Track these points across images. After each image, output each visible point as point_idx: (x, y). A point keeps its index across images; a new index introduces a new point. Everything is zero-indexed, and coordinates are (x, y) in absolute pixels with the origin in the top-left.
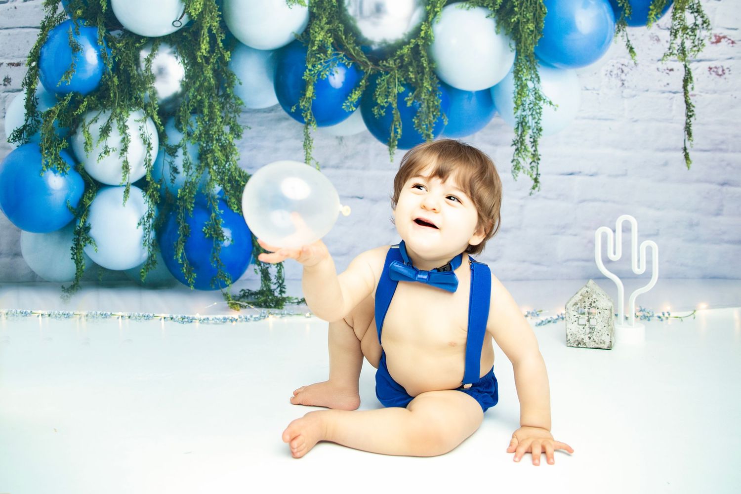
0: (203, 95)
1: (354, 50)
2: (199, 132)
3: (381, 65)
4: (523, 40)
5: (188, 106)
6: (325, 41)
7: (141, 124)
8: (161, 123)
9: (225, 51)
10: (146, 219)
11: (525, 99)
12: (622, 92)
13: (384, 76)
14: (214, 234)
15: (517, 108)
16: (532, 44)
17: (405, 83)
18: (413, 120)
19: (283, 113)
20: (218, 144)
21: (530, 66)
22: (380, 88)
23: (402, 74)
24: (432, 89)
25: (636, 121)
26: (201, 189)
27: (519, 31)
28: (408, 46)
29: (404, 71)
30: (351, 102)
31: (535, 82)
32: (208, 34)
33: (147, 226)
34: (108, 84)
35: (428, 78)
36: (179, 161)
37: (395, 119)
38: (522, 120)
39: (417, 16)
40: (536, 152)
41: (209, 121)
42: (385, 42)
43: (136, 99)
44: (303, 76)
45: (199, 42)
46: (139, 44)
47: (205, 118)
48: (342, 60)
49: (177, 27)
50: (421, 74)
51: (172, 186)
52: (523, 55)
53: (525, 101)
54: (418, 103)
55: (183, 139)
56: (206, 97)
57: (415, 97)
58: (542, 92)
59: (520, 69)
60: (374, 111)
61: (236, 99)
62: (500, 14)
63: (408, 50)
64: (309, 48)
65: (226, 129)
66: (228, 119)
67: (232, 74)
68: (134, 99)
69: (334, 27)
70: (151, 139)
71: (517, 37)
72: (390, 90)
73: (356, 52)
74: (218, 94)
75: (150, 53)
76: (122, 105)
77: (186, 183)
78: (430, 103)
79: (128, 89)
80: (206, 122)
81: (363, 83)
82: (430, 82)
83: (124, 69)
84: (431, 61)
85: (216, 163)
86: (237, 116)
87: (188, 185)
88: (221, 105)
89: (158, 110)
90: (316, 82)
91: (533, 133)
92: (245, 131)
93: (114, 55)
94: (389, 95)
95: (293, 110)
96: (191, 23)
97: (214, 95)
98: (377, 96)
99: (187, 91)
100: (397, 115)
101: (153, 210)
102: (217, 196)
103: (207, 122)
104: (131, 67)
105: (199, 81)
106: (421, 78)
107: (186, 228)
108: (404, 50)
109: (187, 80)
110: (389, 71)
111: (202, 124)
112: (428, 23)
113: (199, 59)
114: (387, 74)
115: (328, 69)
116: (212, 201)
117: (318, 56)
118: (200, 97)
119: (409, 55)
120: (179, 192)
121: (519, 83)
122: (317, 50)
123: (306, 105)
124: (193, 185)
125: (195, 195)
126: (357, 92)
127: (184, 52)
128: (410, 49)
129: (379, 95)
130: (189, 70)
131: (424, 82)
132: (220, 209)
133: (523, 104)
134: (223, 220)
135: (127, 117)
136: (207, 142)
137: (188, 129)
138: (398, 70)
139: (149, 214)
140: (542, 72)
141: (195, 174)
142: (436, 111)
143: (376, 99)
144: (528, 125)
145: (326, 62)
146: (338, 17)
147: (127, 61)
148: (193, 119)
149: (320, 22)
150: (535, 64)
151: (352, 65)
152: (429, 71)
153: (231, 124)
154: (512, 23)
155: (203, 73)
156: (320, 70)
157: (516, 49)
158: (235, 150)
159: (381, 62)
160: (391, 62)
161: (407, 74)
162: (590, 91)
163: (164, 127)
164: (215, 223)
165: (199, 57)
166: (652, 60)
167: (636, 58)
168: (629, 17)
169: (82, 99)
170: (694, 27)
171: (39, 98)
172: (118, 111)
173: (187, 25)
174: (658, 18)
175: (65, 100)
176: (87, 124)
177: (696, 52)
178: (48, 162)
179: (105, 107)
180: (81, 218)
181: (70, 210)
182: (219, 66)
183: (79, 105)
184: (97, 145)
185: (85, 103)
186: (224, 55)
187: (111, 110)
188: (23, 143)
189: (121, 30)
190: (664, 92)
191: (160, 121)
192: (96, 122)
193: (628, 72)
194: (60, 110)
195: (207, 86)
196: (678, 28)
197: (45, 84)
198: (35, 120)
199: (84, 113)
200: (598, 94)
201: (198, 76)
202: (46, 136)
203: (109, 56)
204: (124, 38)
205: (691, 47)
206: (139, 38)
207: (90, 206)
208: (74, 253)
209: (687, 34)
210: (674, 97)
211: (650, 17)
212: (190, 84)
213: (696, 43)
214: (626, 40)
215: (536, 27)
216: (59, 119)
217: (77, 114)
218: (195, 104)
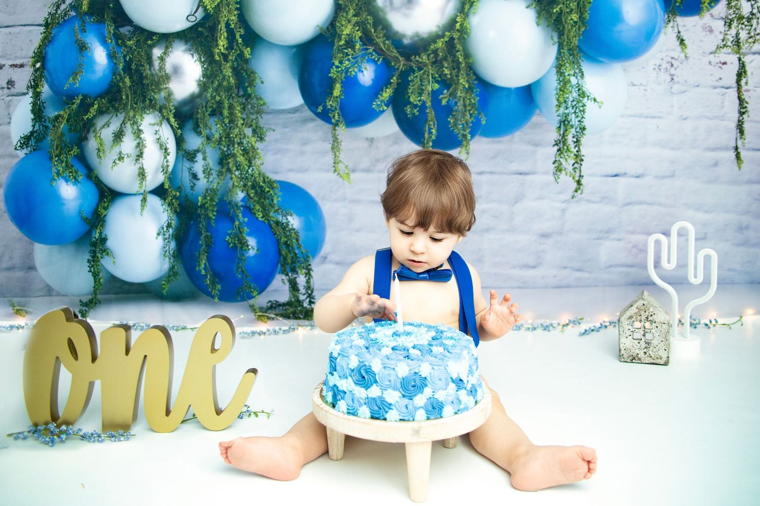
0: (222, 95)
1: (384, 44)
2: (219, 135)
3: (413, 60)
4: (566, 31)
5: (206, 107)
6: (352, 35)
7: (157, 128)
8: (177, 126)
9: (245, 48)
10: (165, 229)
11: (567, 96)
12: (671, 88)
13: (417, 73)
14: (238, 244)
15: (559, 106)
16: (575, 36)
17: (440, 79)
18: (449, 119)
19: (309, 113)
20: (239, 148)
21: (573, 60)
22: (413, 86)
23: (435, 70)
24: (469, 86)
25: (685, 119)
26: (223, 195)
27: (562, 22)
28: (442, 40)
29: (438, 66)
30: (382, 101)
31: (579, 78)
32: (225, 30)
33: (167, 236)
34: (119, 86)
35: (465, 74)
36: (199, 167)
37: (429, 119)
38: (564, 118)
39: (451, 7)
40: (579, 153)
41: (229, 123)
42: (417, 35)
43: (151, 101)
44: (330, 73)
45: (217, 37)
46: (152, 41)
47: (225, 120)
48: (372, 56)
49: (192, 22)
50: (456, 70)
51: (192, 194)
52: (566, 48)
53: (568, 98)
54: (454, 101)
55: (202, 143)
56: (225, 98)
57: (450, 95)
58: (586, 88)
59: (563, 63)
60: (407, 110)
61: (257, 99)
62: (541, 4)
63: (443, 44)
64: (336, 43)
65: (248, 132)
66: (250, 120)
67: (252, 73)
68: (148, 101)
69: (363, 19)
70: (168, 143)
71: (559, 29)
72: (423, 87)
73: (386, 46)
74: (238, 94)
75: (163, 52)
76: (135, 108)
77: (207, 190)
78: (466, 101)
79: (141, 91)
80: (226, 125)
81: (394, 80)
82: (466, 79)
83: (136, 68)
84: (467, 56)
85: (239, 168)
86: (259, 117)
87: (210, 192)
88: (242, 106)
89: (174, 112)
90: (344, 80)
91: (576, 132)
92: (268, 133)
93: (125, 53)
94: (423, 93)
95: (320, 110)
96: (207, 17)
97: (234, 95)
98: (410, 95)
99: (204, 91)
100: (431, 114)
101: (173, 220)
102: (240, 204)
103: (228, 125)
104: (143, 66)
105: (218, 80)
106: (456, 74)
107: (208, 238)
108: (438, 44)
110: (422, 67)
111: (222, 126)
112: (464, 14)
113: (217, 56)
114: (420, 71)
115: (356, 65)
116: (235, 208)
117: (346, 51)
118: (219, 98)
119: (444, 50)
120: (200, 200)
121: (561, 79)
122: (344, 45)
123: (334, 105)
124: (214, 191)
125: (216, 202)
126: (388, 90)
127: (200, 49)
128: (444, 43)
129: (412, 92)
130: (206, 69)
131: (460, 78)
132: (244, 217)
133: (565, 102)
134: (248, 228)
135: (141, 120)
136: (228, 146)
137: (208, 132)
138: (432, 66)
139: (168, 224)
140: (586, 67)
141: (216, 181)
142: (473, 110)
143: (409, 97)
144: (571, 123)
145: (354, 58)
146: (366, 9)
147: (139, 60)
148: (212, 121)
149: (347, 15)
150: (579, 58)
151: (382, 60)
152: (465, 66)
153: (254, 126)
154: (554, 13)
155: (221, 72)
156: (348, 66)
157: (559, 42)
158: (257, 154)
159: (413, 57)
160: (424, 57)
161: (441, 70)
162: (637, 87)
163: (181, 131)
164: (239, 232)
165: (216, 54)
166: (704, 52)
167: (687, 51)
168: (680, 6)
169: (92, 102)
170: (751, 16)
171: (45, 102)
172: (131, 114)
173: (202, 19)
174: (712, 7)
175: (73, 103)
176: (98, 129)
177: (752, 44)
178: (59, 171)
179: (117, 110)
180: (97, 229)
181: (84, 220)
182: (238, 64)
183: (89, 109)
184: (111, 151)
185: (96, 107)
186: (243, 52)
187: (123, 114)
188: (31, 151)
189: (132, 26)
190: (716, 88)
191: (177, 124)
192: (108, 126)
193: (678, 66)
194: (69, 115)
195: (226, 86)
196: (733, 18)
197: (51, 87)
198: (43, 125)
199: (95, 117)
200: (646, 90)
201: (216, 75)
202: (55, 143)
203: (120, 55)
204: (134, 35)
205: (746, 38)
206: (151, 34)
207: (105, 215)
208: (91, 266)
209: (743, 24)
210: (726, 93)
211: (703, 6)
212: (207, 83)
213: (752, 34)
214: (677, 31)
215: (580, 18)
216: (68, 124)
217: (88, 118)
218: (214, 106)
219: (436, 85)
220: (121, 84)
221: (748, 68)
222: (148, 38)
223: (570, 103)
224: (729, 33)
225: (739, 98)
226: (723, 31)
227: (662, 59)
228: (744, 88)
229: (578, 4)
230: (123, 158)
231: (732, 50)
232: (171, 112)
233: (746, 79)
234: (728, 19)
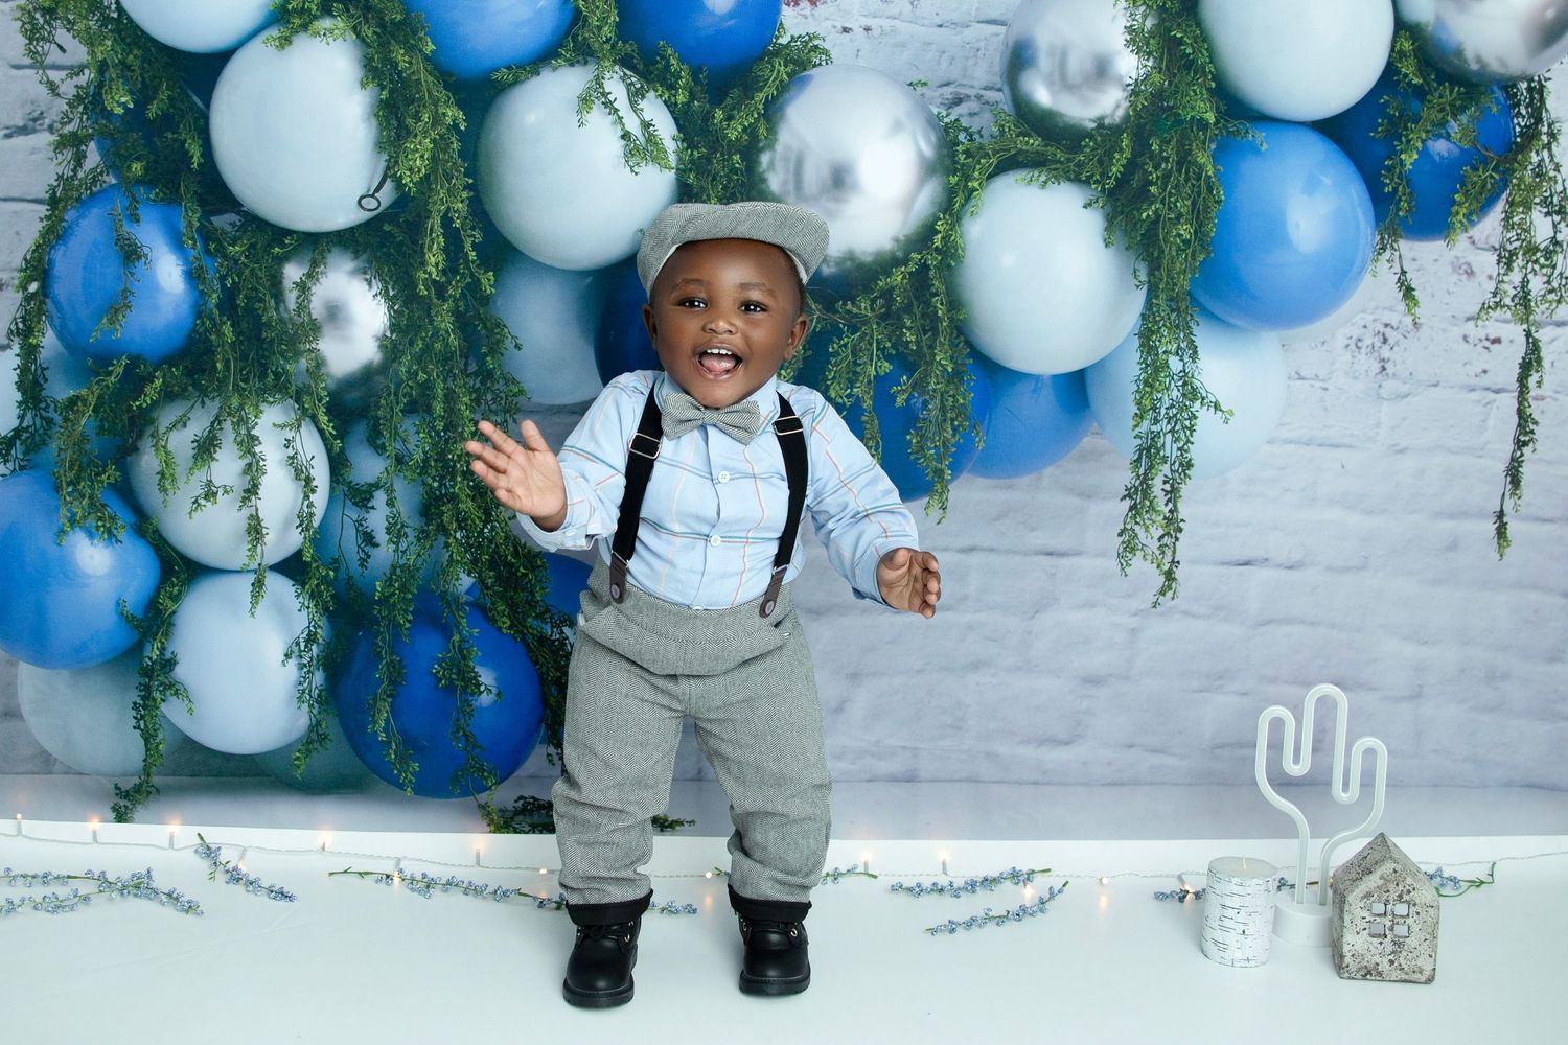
2: (422, 455)
3: (840, 310)
4: (1166, 261)
5: (396, 395)
7: (289, 434)
8: (334, 432)
9: (482, 271)
10: (303, 645)
11: (1160, 396)
12: (1380, 386)
13: (846, 336)
14: (458, 680)
15: (1140, 417)
16: (1184, 272)
17: (894, 352)
18: (909, 437)
20: (466, 482)
21: (1177, 322)
22: (837, 364)
23: (886, 332)
24: (954, 369)
25: (1403, 451)
26: (427, 581)
27: (1158, 240)
28: (903, 269)
29: (892, 325)
31: (1186, 359)
32: (442, 231)
33: (306, 660)
34: (210, 341)
35: (947, 342)
36: (377, 520)
38: (1149, 442)
39: (926, 200)
40: (1175, 514)
41: (445, 431)
42: (851, 256)
43: (277, 375)
45: (422, 247)
46: (282, 249)
47: (437, 423)
49: (369, 210)
50: (930, 334)
51: (362, 575)
52: (1163, 296)
53: (1160, 400)
54: (921, 399)
55: (386, 469)
56: (438, 377)
57: (914, 386)
58: (1200, 381)
59: (1155, 328)
61: (507, 382)
62: (1115, 200)
63: (904, 278)
67: (497, 325)
68: (271, 377)
70: (312, 467)
71: (1152, 254)
72: (859, 369)
74: (466, 370)
75: (306, 272)
76: (244, 390)
77: (394, 568)
78: (947, 401)
79: (258, 353)
80: (438, 433)
82: (950, 353)
83: (246, 304)
84: (955, 303)
85: (463, 524)
86: (510, 421)
87: (399, 573)
88: (474, 395)
89: (328, 403)
91: (1172, 471)
93: (223, 271)
94: (857, 380)
96: (402, 201)
97: (456, 371)
99: (394, 360)
101: (319, 626)
102: (464, 598)
103: (442, 434)
104: (262, 300)
105: (423, 339)
106: (929, 343)
107: (394, 667)
108: (893, 278)
109: (394, 337)
110: (858, 325)
111: (431, 436)
112: (951, 215)
113: (422, 287)
114: (852, 334)
116: (454, 607)
118: (425, 376)
119: (906, 290)
120: (379, 588)
121: (1149, 361)
124: (410, 572)
125: (413, 594)
127: (387, 269)
128: (908, 276)
129: (834, 378)
130: (398, 314)
131: (936, 351)
132: (471, 625)
133: (1154, 408)
134: (479, 649)
135: (256, 417)
136: (443, 477)
137: (399, 447)
138: (879, 324)
139: (309, 635)
140: (1203, 336)
141: (415, 549)
142: (960, 419)
147: (254, 289)
148: (408, 425)
150: (1189, 318)
152: (949, 327)
154: (1143, 221)
155: (431, 322)
157: (1149, 281)
159: (841, 303)
160: (863, 305)
161: (898, 333)
162: (1306, 383)
163: (342, 442)
164: (460, 657)
165: (421, 282)
166: (1453, 316)
167: (1418, 311)
168: (1407, 217)
169: (150, 373)
170: (1552, 248)
171: (48, 368)
172: (235, 402)
173: (392, 206)
174: (1473, 224)
175: (109, 374)
176: (162, 430)
177: (1555, 305)
178: (74, 515)
179: (204, 393)
180: (155, 639)
181: (128, 621)
182: (467, 305)
183: (144, 387)
184: (189, 479)
185: (158, 383)
186: (479, 280)
187: (217, 400)
188: (14, 469)
189: (239, 214)
190: (1473, 390)
191: (333, 428)
192: (185, 426)
193: (1397, 343)
194: (100, 397)
195: (441, 351)
196: (1515, 248)
197: (61, 335)
198: (42, 417)
199: (155, 404)
200: (1326, 389)
201: (419, 327)
202: (68, 455)
203: (211, 275)
204: (245, 232)
205: (1542, 292)
206: (280, 233)
207: (174, 613)
208: (139, 717)
209: (1536, 262)
210: (1494, 401)
211: (1454, 220)
212: (400, 344)
213: (1555, 284)
214: (1399, 271)
215: (1196, 232)
216: (97, 416)
217: (140, 407)
218: (414, 392)
219: (887, 364)
220: (214, 337)
221: (1546, 353)
222: (274, 240)
223: (1163, 411)
224: (1506, 278)
225: (1521, 413)
226: (1495, 274)
227: (1365, 327)
228: (1534, 392)
229: (1194, 204)
230: (215, 494)
231: (1512, 315)
232: (320, 401)
233: (1539, 374)
234: (1505, 250)
